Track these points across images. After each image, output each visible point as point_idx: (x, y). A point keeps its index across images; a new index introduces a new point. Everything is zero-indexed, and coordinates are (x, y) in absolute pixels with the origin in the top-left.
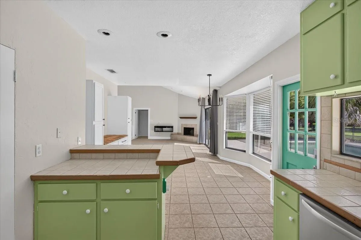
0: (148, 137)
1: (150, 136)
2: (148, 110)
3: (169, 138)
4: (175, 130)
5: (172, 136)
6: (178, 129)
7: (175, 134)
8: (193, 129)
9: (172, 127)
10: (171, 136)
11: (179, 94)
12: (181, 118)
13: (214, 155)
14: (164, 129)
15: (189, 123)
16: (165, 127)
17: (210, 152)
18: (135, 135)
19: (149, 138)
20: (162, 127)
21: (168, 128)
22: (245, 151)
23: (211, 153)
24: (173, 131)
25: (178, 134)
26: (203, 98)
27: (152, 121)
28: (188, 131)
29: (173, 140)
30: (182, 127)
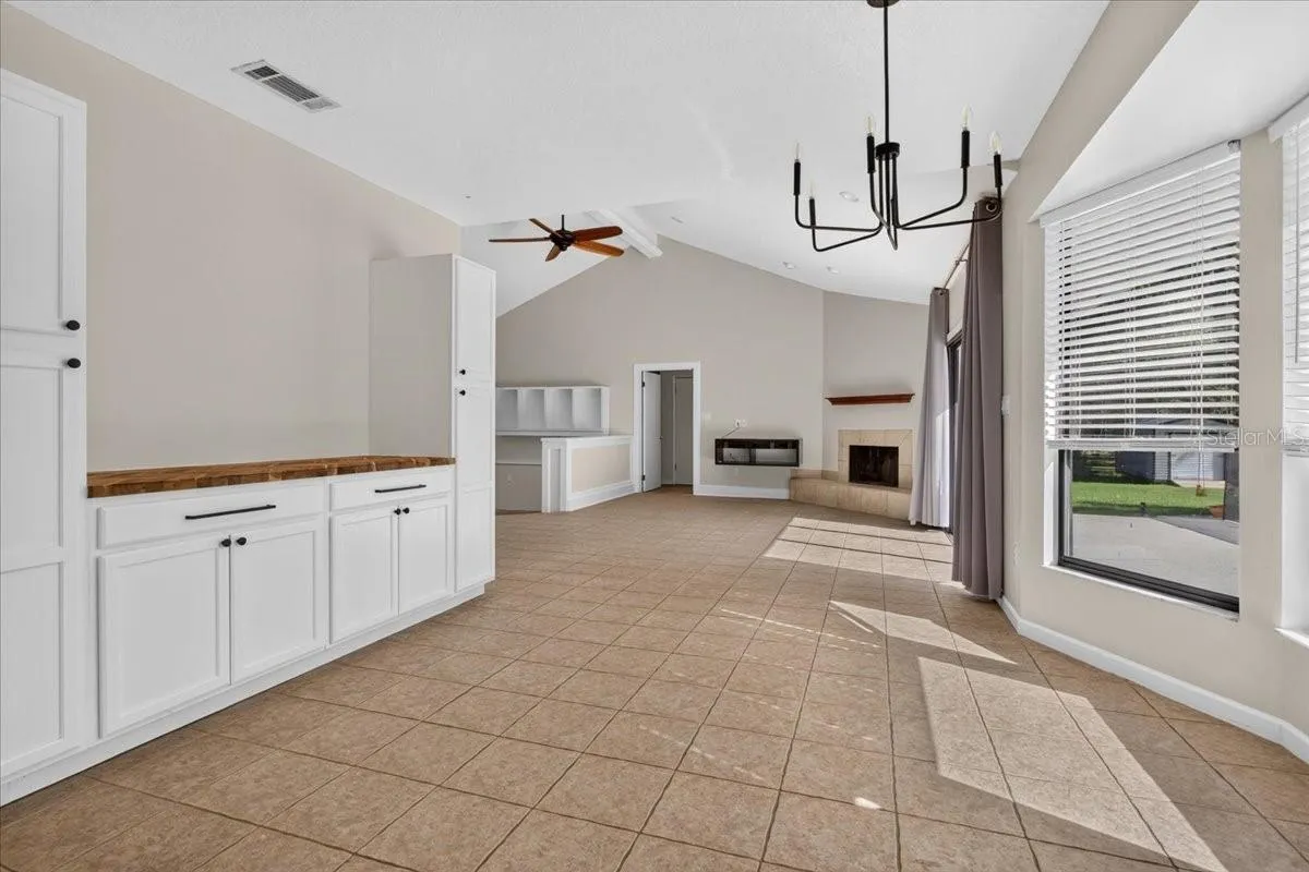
0: (691, 486)
1: (704, 481)
2: (688, 375)
3: (783, 494)
4: (811, 461)
5: (798, 483)
6: (824, 453)
7: (811, 476)
8: (892, 452)
9: (794, 444)
10: (790, 488)
11: (825, 292)
12: (835, 401)
13: (979, 601)
14: (760, 453)
15: (875, 426)
16: (765, 444)
17: (956, 578)
18: (643, 478)
19: (698, 490)
20: (751, 444)
21: (776, 447)
22: (1231, 605)
23: (960, 586)
24: (797, 464)
25: (825, 476)
26: (937, 289)
27: (708, 418)
28: (873, 465)
29: (801, 503)
30: (841, 445)
